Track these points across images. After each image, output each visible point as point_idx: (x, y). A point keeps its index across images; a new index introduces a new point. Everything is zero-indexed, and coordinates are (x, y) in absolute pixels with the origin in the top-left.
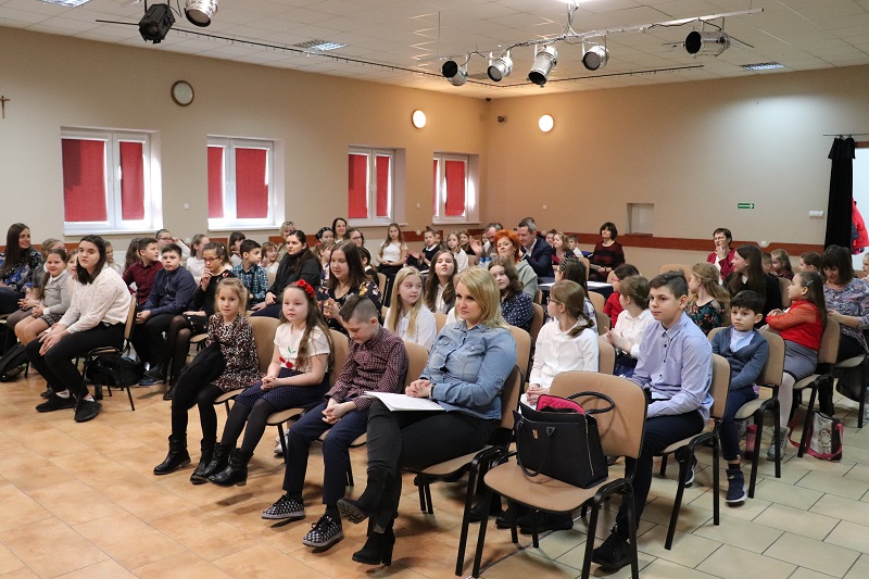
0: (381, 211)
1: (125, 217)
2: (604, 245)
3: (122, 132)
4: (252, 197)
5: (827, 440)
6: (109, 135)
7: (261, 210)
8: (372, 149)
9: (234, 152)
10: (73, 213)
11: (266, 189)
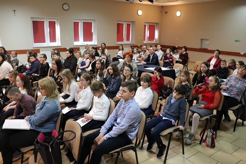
0: (128, 39)
1: (51, 42)
2: (183, 53)
3: (50, 18)
4: (88, 36)
5: (210, 140)
6: (46, 19)
7: (91, 39)
8: (125, 21)
9: (82, 23)
10: (36, 41)
11: (92, 33)
